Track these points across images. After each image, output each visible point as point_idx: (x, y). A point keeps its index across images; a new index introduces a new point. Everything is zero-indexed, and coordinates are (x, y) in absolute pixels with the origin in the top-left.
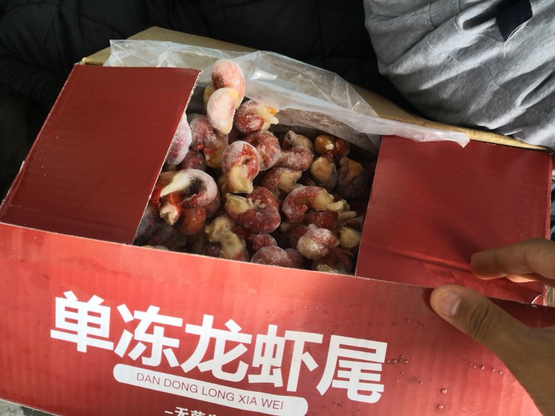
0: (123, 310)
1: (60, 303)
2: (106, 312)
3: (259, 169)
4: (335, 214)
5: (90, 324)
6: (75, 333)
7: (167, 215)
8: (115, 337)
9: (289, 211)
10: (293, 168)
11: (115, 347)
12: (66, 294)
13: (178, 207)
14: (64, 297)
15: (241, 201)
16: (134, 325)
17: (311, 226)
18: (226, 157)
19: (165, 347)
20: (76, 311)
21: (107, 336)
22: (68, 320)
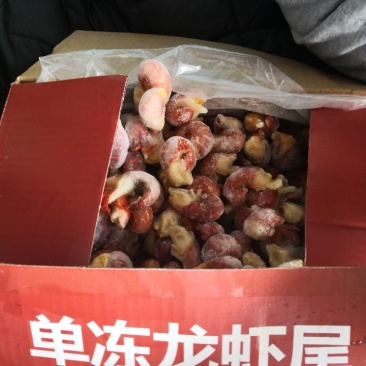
0: (93, 326)
1: (34, 326)
2: (77, 329)
3: (196, 159)
4: (275, 192)
5: (65, 342)
6: (53, 350)
7: (117, 220)
8: (89, 350)
9: (230, 196)
10: (227, 152)
11: (91, 359)
12: (38, 317)
13: (127, 211)
14: (37, 320)
15: (184, 194)
16: (105, 338)
17: (254, 207)
18: (163, 154)
19: (137, 355)
20: (49, 331)
21: (81, 349)
22: (44, 340)
